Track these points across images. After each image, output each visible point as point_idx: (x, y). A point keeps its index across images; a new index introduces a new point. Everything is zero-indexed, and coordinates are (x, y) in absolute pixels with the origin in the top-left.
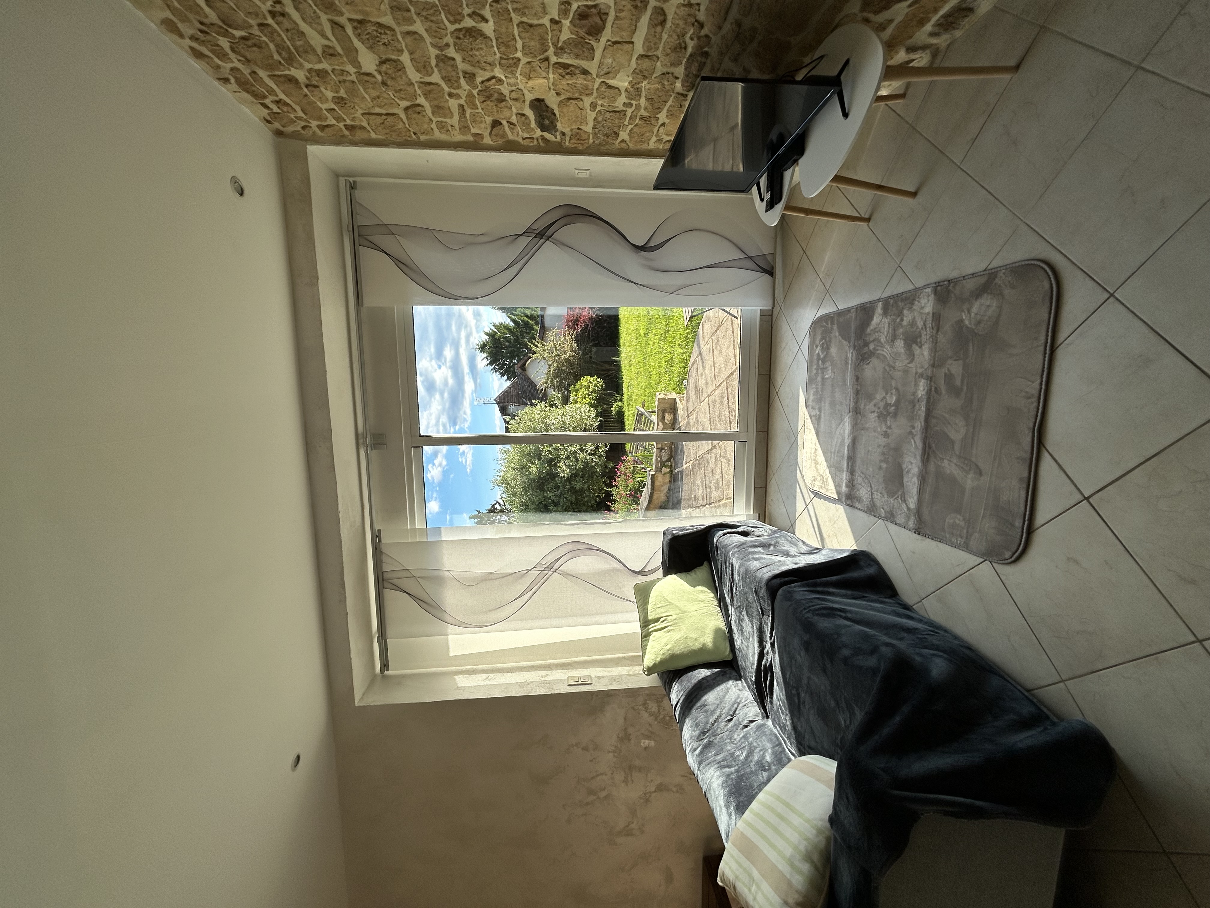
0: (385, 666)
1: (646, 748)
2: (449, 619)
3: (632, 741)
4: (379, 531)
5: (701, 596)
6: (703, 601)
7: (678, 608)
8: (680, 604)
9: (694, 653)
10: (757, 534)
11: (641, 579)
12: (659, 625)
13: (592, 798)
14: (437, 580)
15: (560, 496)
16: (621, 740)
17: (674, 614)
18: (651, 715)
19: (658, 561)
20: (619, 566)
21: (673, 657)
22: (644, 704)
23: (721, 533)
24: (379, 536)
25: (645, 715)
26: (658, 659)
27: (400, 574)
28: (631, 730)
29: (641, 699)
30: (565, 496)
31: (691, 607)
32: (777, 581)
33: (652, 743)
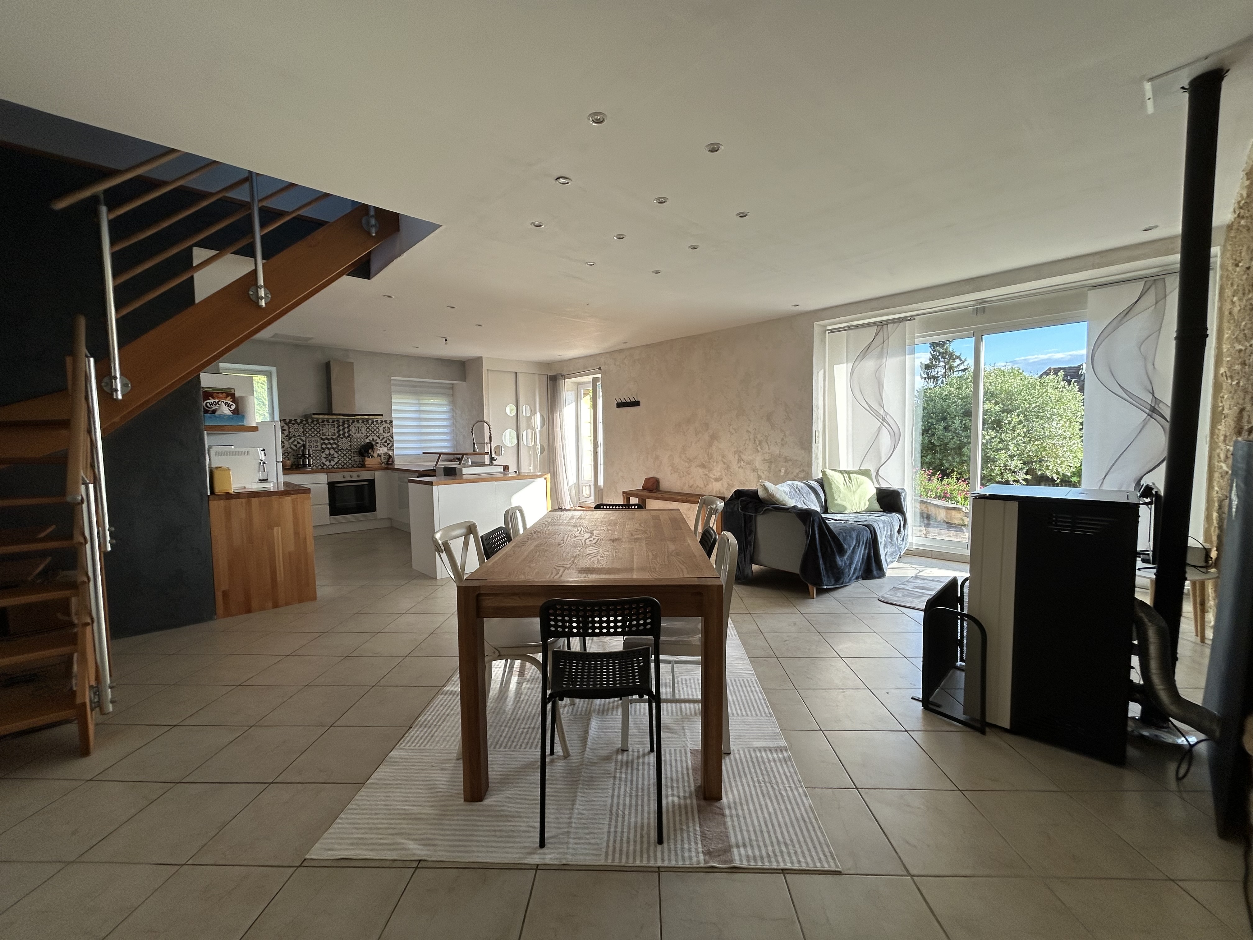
0: (831, 331)
1: (780, 470)
2: (856, 363)
3: (784, 464)
4: (914, 319)
5: (862, 504)
6: (860, 503)
7: (857, 490)
8: (858, 491)
9: (832, 495)
10: (899, 538)
11: (874, 474)
12: (847, 479)
13: (758, 442)
14: (881, 355)
15: (956, 433)
16: (786, 458)
17: (854, 488)
18: (797, 474)
19: (885, 485)
20: (883, 461)
21: (830, 484)
22: (803, 471)
23: (901, 518)
24: (911, 320)
25: (797, 471)
26: (829, 477)
27: (885, 333)
28: (790, 463)
29: (806, 469)
30: (956, 438)
31: (857, 496)
32: (872, 529)
33: (782, 474)
